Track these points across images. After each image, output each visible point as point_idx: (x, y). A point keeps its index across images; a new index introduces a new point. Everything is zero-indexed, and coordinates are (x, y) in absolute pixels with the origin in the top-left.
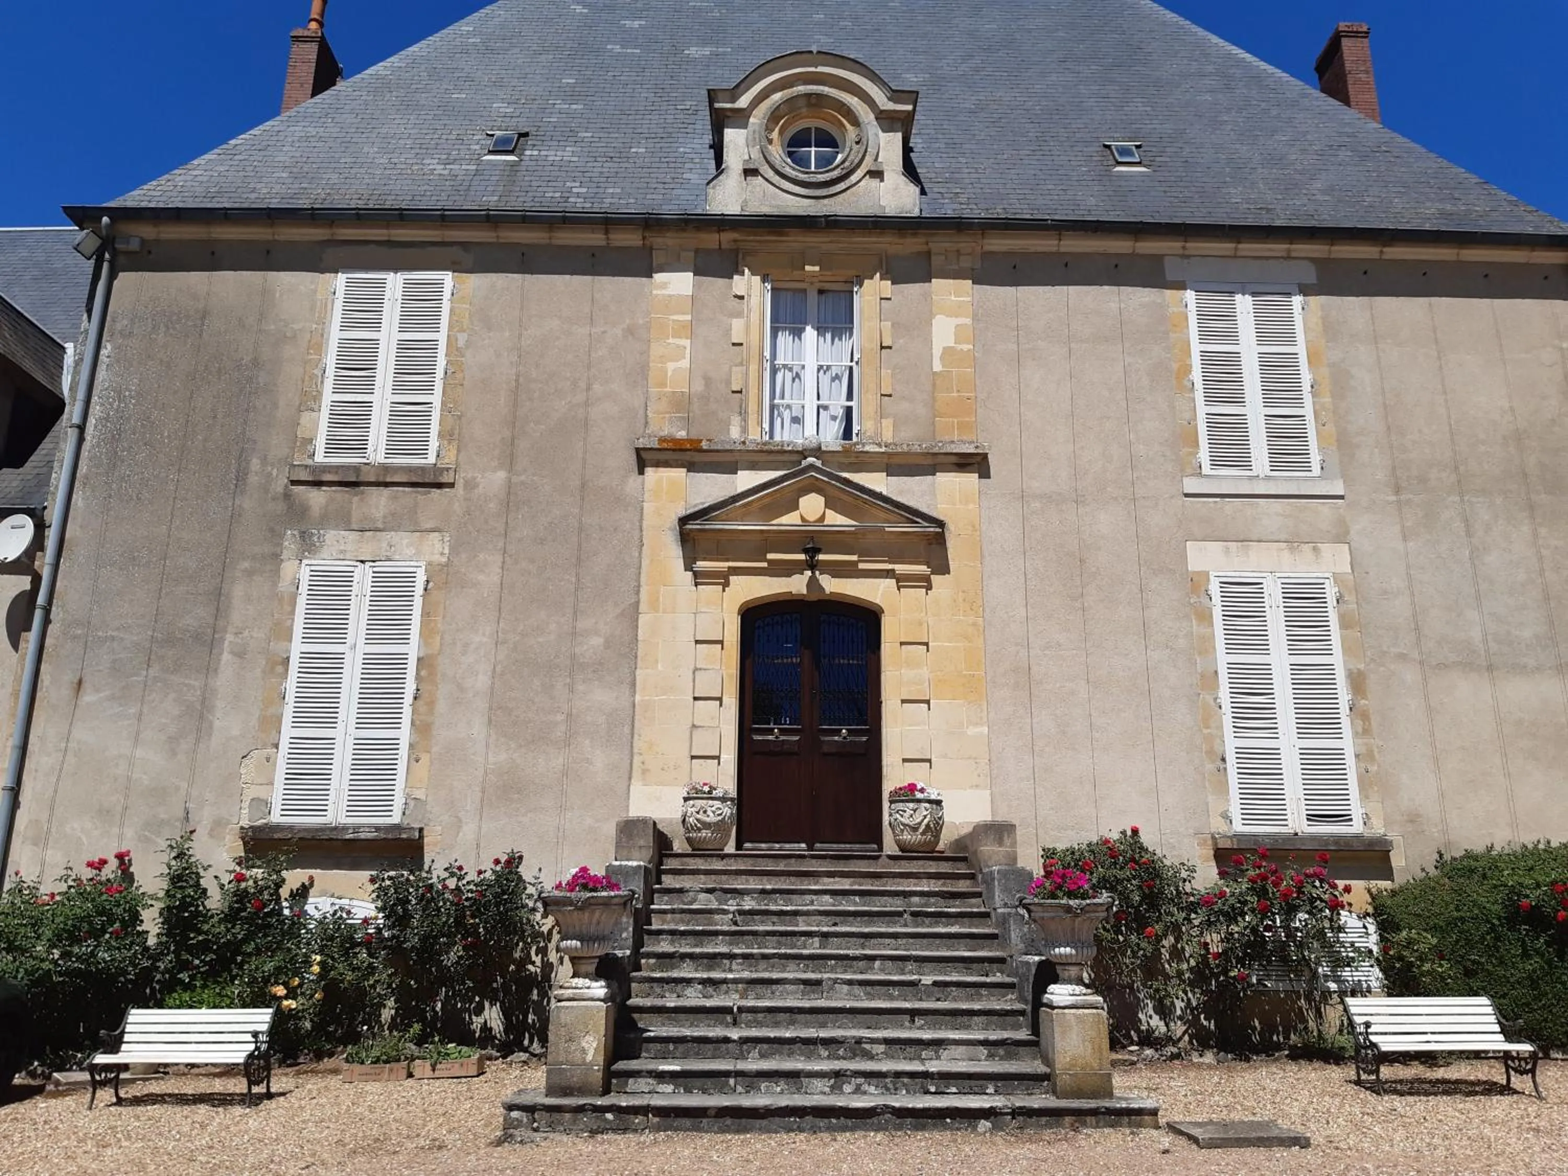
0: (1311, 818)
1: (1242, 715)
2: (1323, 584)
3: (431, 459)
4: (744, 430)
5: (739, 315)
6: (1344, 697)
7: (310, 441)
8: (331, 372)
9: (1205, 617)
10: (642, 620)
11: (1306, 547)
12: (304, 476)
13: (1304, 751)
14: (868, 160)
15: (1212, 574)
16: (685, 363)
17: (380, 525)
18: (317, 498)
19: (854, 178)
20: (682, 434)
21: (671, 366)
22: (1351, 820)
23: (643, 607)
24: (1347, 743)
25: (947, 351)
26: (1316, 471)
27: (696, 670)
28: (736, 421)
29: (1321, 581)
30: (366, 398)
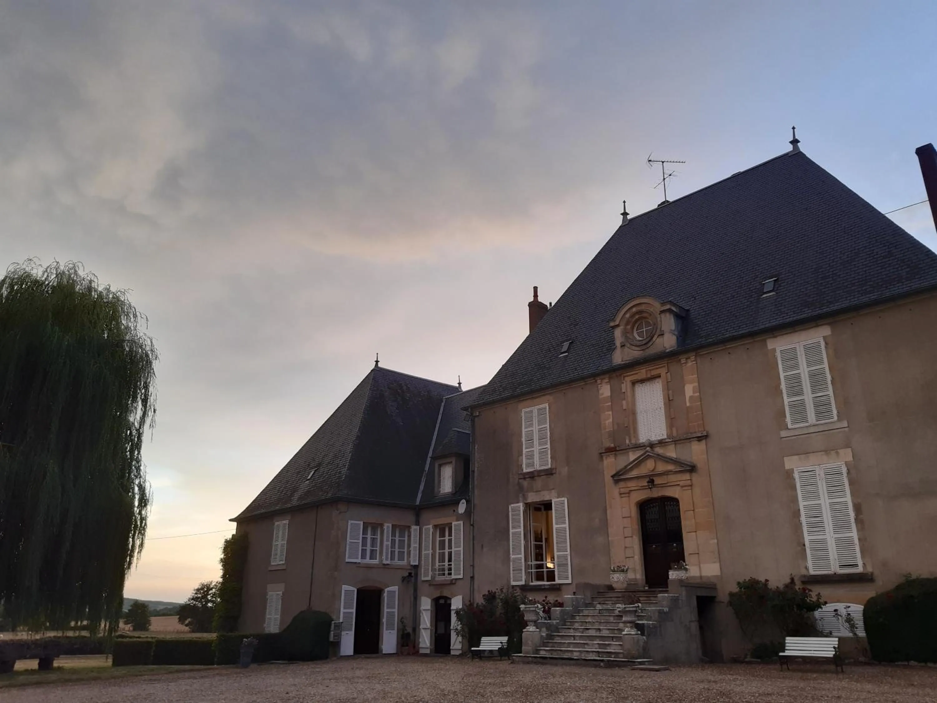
0: (842, 566)
1: (811, 525)
2: (841, 467)
3: (549, 466)
4: (630, 440)
5: (624, 399)
6: (852, 515)
7: (522, 465)
8: (524, 443)
9: (794, 488)
10: (608, 512)
11: (833, 452)
12: (522, 477)
13: (837, 539)
14: (658, 330)
15: (795, 469)
16: (611, 420)
17: (540, 490)
18: (525, 483)
19: (654, 339)
20: (612, 445)
21: (607, 422)
22: (858, 566)
23: (608, 507)
24: (854, 534)
25: (691, 397)
26: (836, 418)
27: (624, 527)
28: (627, 437)
29: (840, 466)
30: (533, 449)
